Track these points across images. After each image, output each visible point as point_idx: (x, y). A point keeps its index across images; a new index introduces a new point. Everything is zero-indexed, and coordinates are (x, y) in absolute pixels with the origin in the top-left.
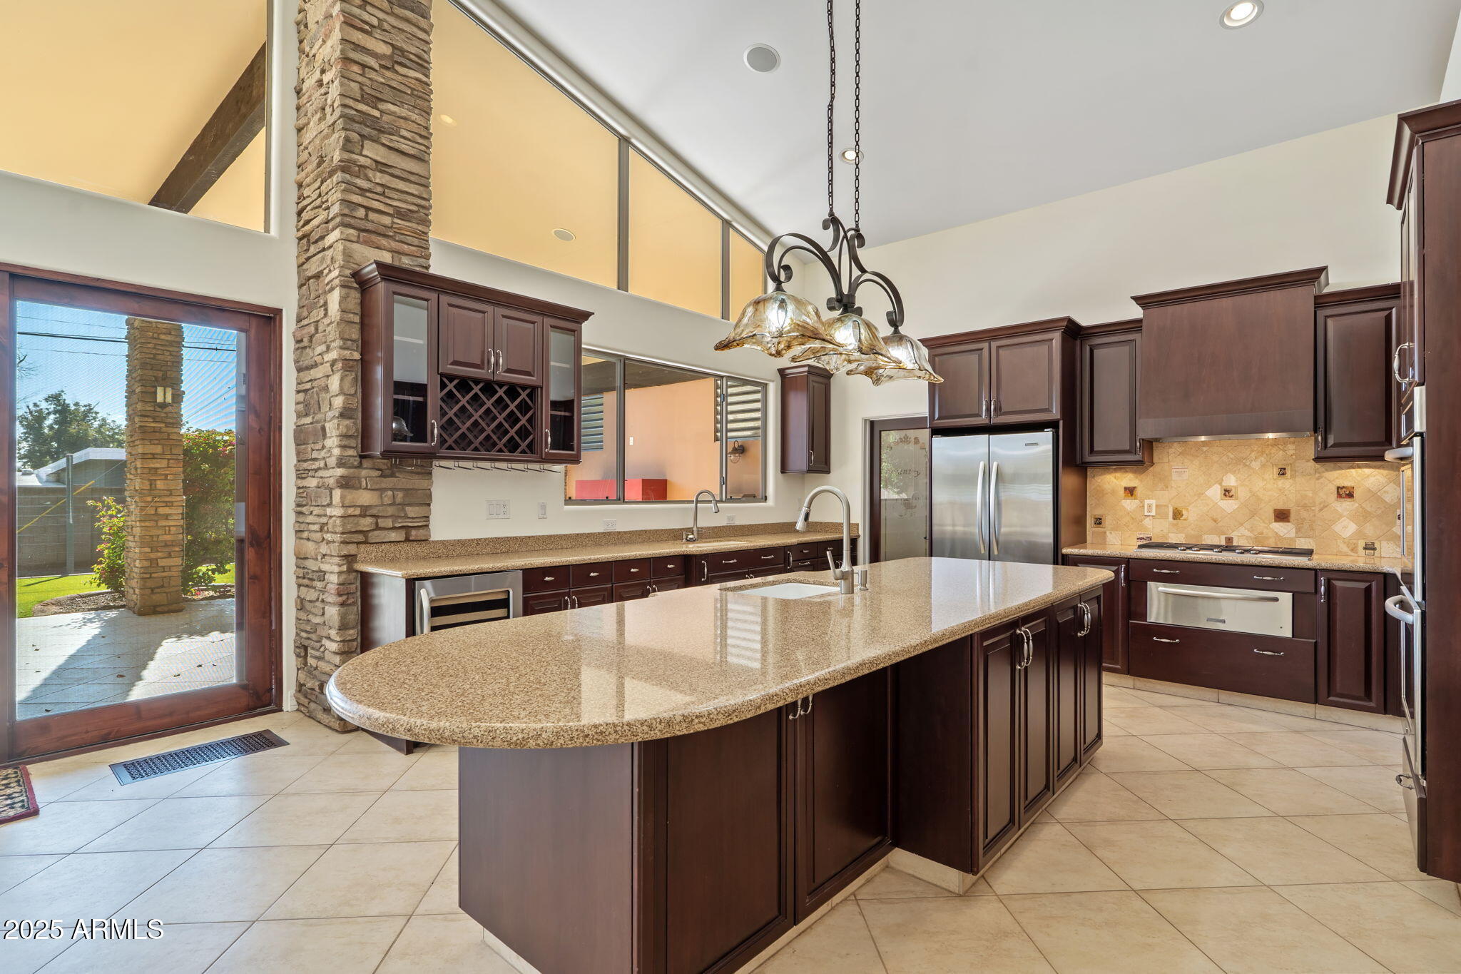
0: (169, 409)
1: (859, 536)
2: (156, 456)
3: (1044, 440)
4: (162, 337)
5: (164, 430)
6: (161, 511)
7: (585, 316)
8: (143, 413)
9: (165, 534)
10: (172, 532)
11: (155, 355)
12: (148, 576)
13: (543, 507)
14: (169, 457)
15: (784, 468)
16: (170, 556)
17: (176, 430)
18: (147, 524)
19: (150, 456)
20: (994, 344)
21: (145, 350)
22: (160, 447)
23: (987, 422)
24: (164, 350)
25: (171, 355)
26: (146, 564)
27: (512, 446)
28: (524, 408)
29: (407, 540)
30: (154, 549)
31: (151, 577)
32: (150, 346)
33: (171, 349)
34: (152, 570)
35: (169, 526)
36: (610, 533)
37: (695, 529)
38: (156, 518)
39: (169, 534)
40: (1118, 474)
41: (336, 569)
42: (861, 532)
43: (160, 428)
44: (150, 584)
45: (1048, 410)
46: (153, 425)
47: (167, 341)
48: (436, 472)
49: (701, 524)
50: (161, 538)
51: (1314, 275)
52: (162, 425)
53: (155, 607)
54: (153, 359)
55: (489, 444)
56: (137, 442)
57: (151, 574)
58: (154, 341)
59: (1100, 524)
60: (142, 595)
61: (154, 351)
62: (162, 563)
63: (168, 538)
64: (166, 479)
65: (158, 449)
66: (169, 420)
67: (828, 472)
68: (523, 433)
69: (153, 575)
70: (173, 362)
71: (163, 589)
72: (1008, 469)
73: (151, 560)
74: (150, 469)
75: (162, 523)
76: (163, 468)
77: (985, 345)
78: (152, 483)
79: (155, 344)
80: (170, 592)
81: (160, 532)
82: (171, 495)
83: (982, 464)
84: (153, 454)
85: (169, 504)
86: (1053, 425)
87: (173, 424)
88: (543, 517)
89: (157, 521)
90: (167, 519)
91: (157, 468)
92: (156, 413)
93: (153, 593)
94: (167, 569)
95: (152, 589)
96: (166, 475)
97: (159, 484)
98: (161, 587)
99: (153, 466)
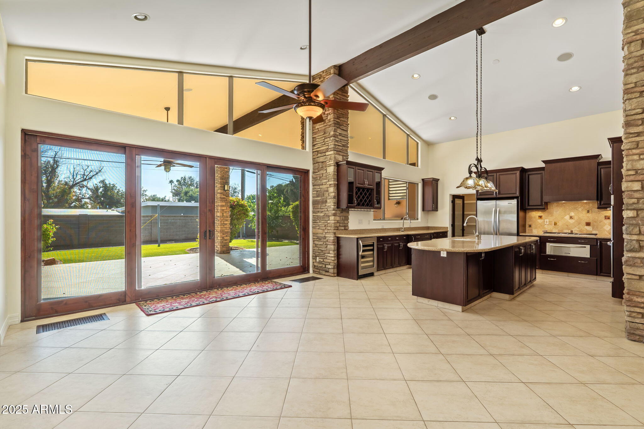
0: (227, 192)
1: (448, 231)
2: (224, 206)
3: (514, 202)
4: (225, 170)
5: (226, 198)
6: (225, 222)
7: (383, 169)
8: (221, 193)
10: (227, 229)
12: (222, 242)
13: (369, 221)
14: (227, 206)
15: (423, 210)
16: (227, 236)
17: (228, 198)
18: (222, 226)
20: (498, 174)
21: (221, 174)
22: (225, 203)
23: (496, 197)
24: (225, 174)
25: (227, 175)
26: (221, 238)
27: (368, 205)
28: (370, 194)
29: (345, 229)
30: (223, 234)
32: (222, 173)
33: (227, 173)
34: (223, 240)
35: (227, 227)
36: (383, 229)
37: (403, 228)
38: (224, 225)
40: (536, 212)
41: (332, 236)
42: (449, 230)
44: (222, 244)
45: (516, 193)
46: (223, 196)
47: (226, 171)
48: (350, 212)
49: (405, 226)
50: (225, 231)
51: (597, 156)
52: (225, 196)
53: (224, 251)
54: (223, 176)
55: (363, 205)
56: (219, 202)
59: (530, 227)
60: (221, 248)
62: (225, 238)
65: (224, 204)
66: (227, 195)
67: (437, 211)
68: (370, 201)
69: (223, 242)
70: (227, 177)
71: (225, 246)
72: (502, 210)
73: (222, 237)
77: (495, 174)
78: (223, 214)
79: (224, 172)
80: (227, 247)
82: (227, 218)
83: (494, 209)
85: (226, 220)
86: (517, 198)
87: (228, 196)
88: (369, 224)
89: (224, 226)
90: (226, 225)
91: (224, 210)
92: (224, 193)
93: (223, 247)
94: (226, 240)
95: (223, 246)
96: (226, 212)
97: (225, 214)
98: (225, 245)
99: (223, 209)
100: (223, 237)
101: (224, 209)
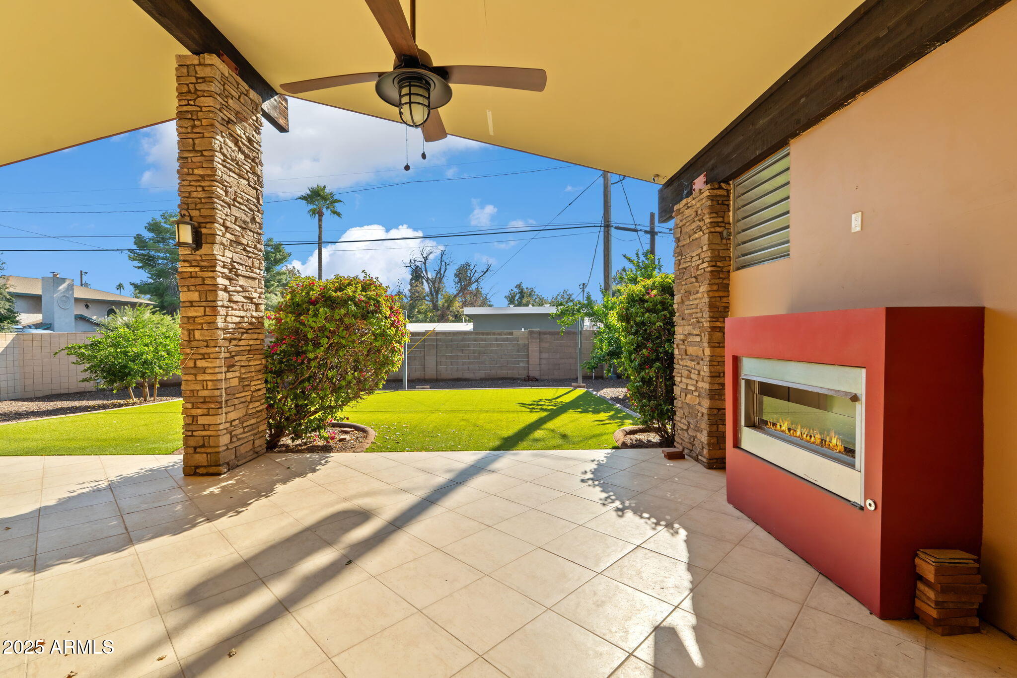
2: (194, 304)
4: (196, 171)
5: (200, 274)
6: (200, 364)
9: (204, 389)
10: (209, 387)
11: (190, 193)
12: (190, 433)
14: (204, 304)
16: (209, 414)
19: (188, 304)
22: (197, 294)
24: (196, 186)
25: (204, 190)
31: (192, 436)
33: (203, 184)
34: (194, 428)
35: (206, 381)
38: (193, 371)
39: (207, 389)
43: (196, 272)
44: (192, 442)
47: (200, 175)
52: (197, 269)
53: (197, 467)
57: (192, 431)
58: (189, 178)
61: (189, 189)
62: (201, 420)
63: (205, 393)
64: (202, 329)
69: (195, 433)
71: (203, 450)
73: (193, 416)
74: (188, 318)
75: (200, 378)
76: (200, 316)
78: (190, 332)
79: (190, 181)
80: (210, 453)
81: (199, 387)
82: (207, 346)
84: (191, 302)
89: (195, 375)
90: (204, 373)
91: (197, 317)
92: (191, 258)
93: (195, 452)
94: (206, 427)
95: (195, 448)
96: (202, 324)
97: (198, 335)
98: (203, 446)
99: (190, 315)
100: (194, 418)
101: (195, 314)
